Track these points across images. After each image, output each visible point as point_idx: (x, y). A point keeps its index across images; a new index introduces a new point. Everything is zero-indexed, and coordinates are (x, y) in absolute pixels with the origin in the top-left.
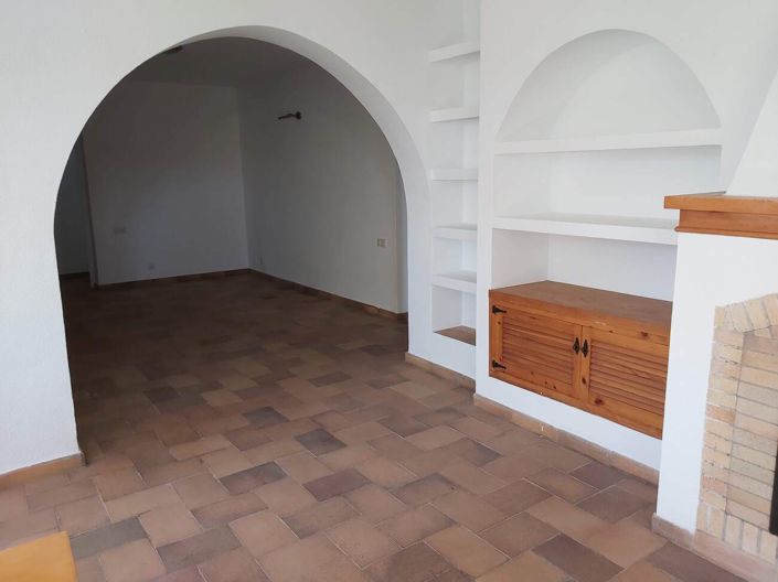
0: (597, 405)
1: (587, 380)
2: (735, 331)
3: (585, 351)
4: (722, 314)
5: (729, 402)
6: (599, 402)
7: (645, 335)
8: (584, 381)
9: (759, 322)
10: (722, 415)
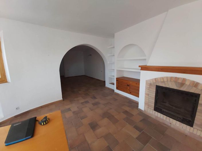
0: (130, 93)
2: (149, 83)
3: (129, 86)
4: (147, 81)
5: (148, 93)
6: (131, 93)
7: (137, 84)
8: (129, 90)
9: (152, 82)
10: (147, 95)
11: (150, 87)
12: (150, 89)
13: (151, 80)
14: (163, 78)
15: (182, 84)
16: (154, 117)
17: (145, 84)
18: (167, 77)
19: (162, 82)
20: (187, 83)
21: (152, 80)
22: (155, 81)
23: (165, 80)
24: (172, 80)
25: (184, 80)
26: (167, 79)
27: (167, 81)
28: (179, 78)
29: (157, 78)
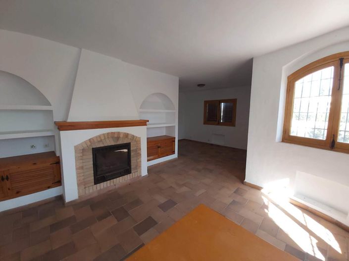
0: (18, 194)
1: (10, 188)
2: (80, 150)
3: (7, 178)
4: (76, 148)
5: (81, 165)
7: (35, 163)
8: (9, 189)
9: (85, 146)
10: (80, 168)
11: (83, 155)
12: (84, 157)
13: (83, 143)
14: (99, 136)
15: (118, 138)
16: (96, 194)
17: (74, 152)
18: (104, 134)
19: (99, 141)
20: (121, 136)
21: (85, 142)
22: (89, 144)
23: (103, 138)
24: (110, 137)
25: (119, 133)
26: (105, 137)
27: (105, 139)
28: (114, 133)
29: (92, 139)
